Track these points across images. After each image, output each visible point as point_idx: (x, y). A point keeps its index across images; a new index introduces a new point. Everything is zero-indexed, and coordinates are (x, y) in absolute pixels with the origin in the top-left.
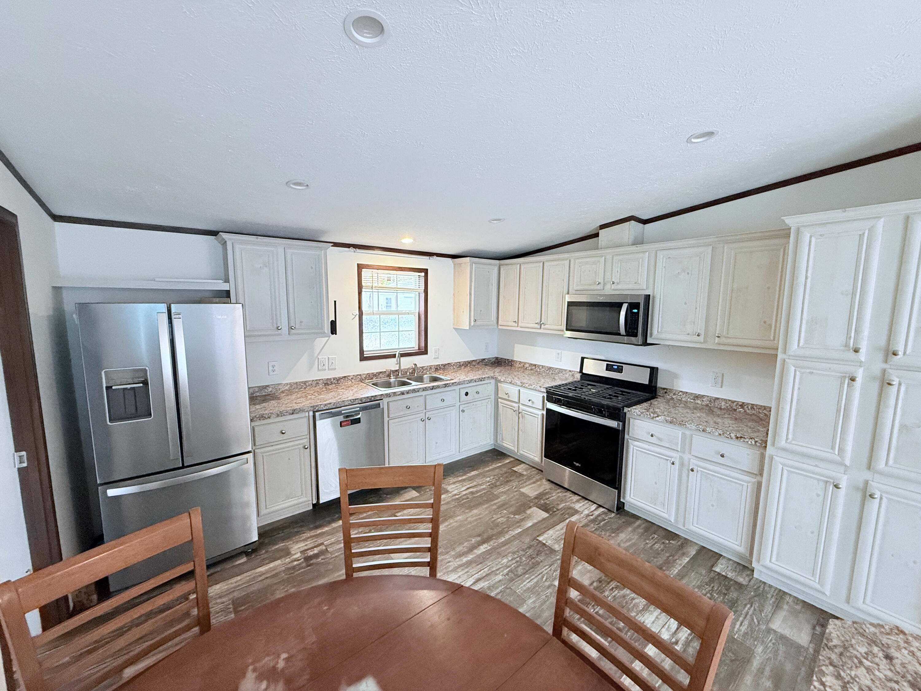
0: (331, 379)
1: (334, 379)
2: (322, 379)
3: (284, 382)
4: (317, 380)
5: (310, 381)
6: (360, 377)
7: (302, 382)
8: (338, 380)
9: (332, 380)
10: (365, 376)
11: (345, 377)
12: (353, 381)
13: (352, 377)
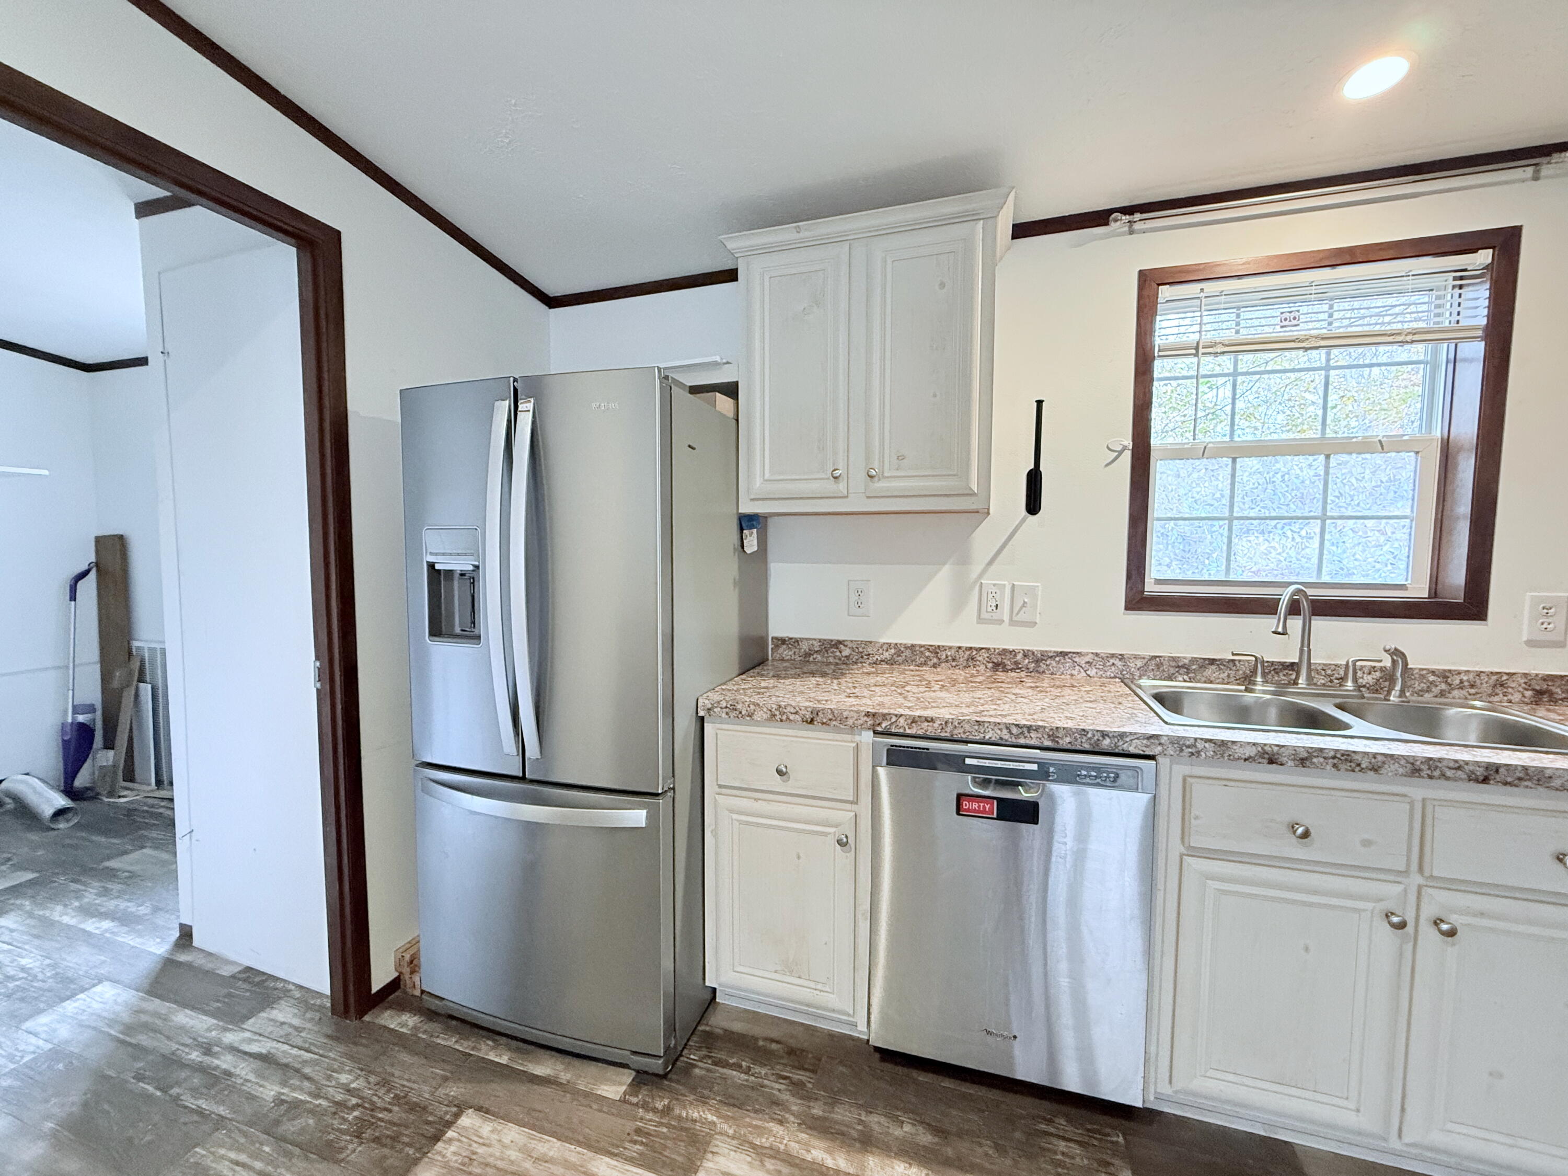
0: (1013, 653)
1: (1025, 656)
2: (988, 649)
3: (883, 640)
4: (971, 648)
5: (950, 648)
6: (1119, 663)
7: (928, 648)
8: (1037, 661)
9: (1019, 657)
10: (1139, 663)
11: (1063, 654)
12: (1092, 672)
13: (1087, 659)
